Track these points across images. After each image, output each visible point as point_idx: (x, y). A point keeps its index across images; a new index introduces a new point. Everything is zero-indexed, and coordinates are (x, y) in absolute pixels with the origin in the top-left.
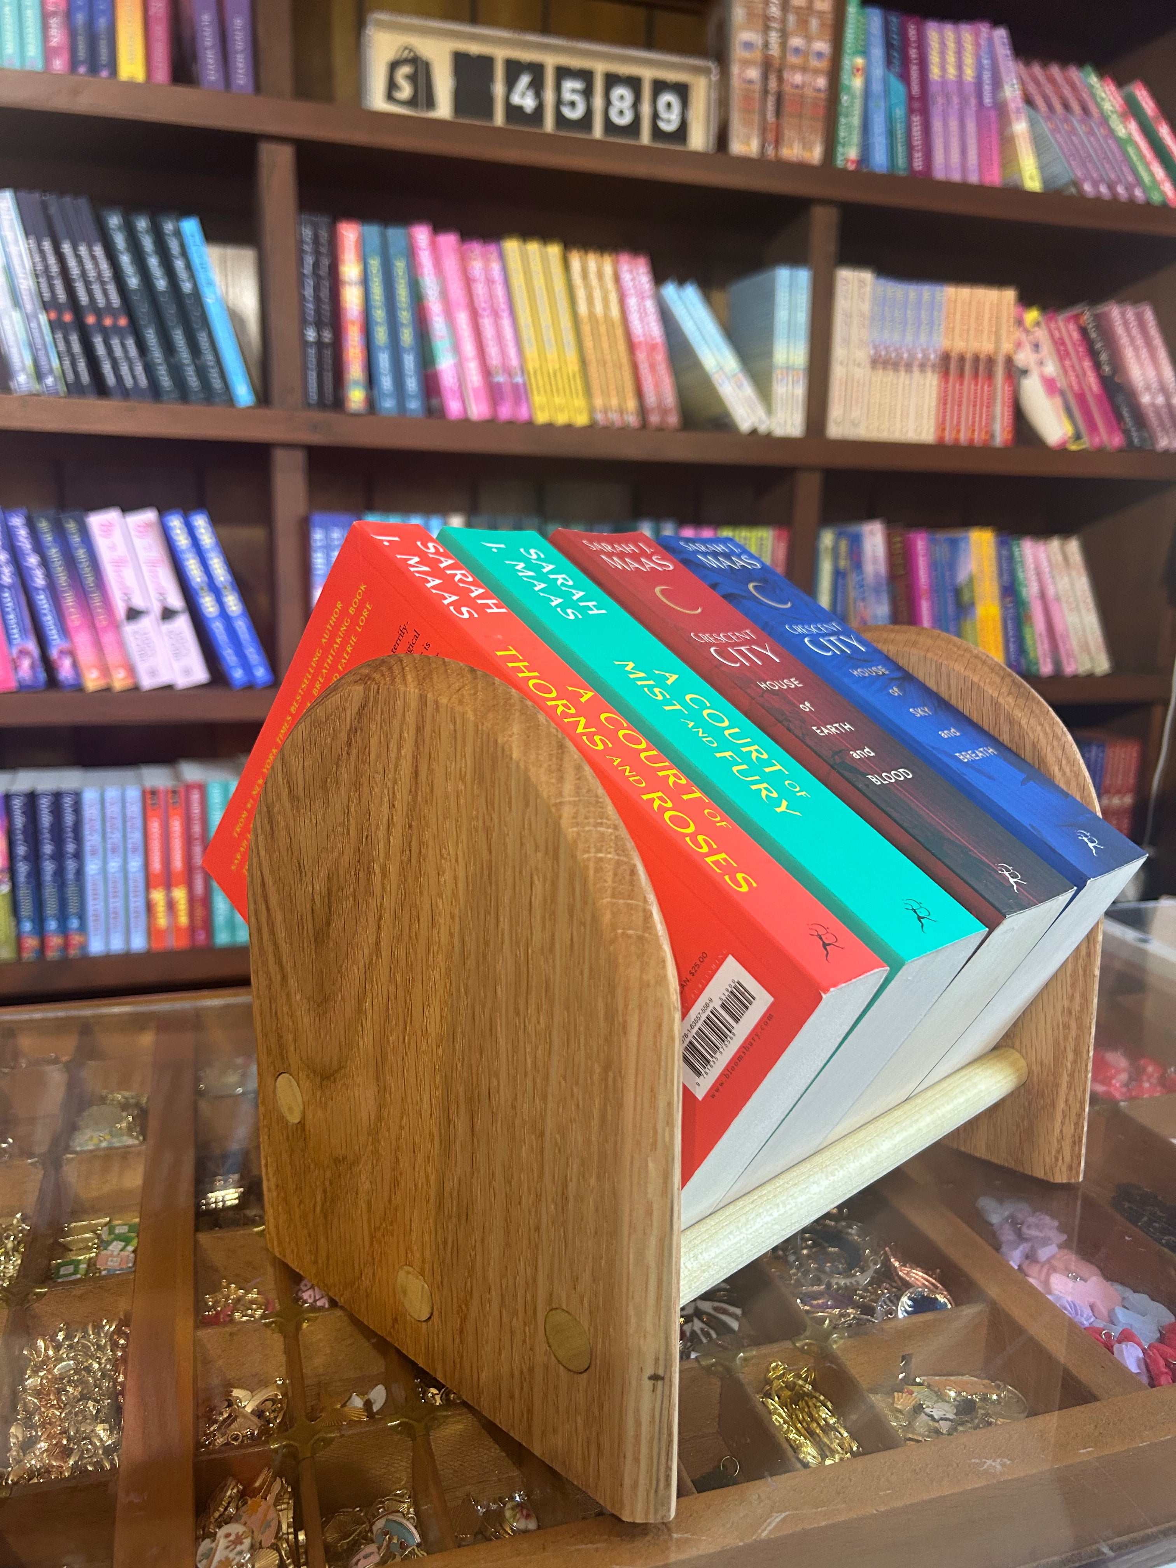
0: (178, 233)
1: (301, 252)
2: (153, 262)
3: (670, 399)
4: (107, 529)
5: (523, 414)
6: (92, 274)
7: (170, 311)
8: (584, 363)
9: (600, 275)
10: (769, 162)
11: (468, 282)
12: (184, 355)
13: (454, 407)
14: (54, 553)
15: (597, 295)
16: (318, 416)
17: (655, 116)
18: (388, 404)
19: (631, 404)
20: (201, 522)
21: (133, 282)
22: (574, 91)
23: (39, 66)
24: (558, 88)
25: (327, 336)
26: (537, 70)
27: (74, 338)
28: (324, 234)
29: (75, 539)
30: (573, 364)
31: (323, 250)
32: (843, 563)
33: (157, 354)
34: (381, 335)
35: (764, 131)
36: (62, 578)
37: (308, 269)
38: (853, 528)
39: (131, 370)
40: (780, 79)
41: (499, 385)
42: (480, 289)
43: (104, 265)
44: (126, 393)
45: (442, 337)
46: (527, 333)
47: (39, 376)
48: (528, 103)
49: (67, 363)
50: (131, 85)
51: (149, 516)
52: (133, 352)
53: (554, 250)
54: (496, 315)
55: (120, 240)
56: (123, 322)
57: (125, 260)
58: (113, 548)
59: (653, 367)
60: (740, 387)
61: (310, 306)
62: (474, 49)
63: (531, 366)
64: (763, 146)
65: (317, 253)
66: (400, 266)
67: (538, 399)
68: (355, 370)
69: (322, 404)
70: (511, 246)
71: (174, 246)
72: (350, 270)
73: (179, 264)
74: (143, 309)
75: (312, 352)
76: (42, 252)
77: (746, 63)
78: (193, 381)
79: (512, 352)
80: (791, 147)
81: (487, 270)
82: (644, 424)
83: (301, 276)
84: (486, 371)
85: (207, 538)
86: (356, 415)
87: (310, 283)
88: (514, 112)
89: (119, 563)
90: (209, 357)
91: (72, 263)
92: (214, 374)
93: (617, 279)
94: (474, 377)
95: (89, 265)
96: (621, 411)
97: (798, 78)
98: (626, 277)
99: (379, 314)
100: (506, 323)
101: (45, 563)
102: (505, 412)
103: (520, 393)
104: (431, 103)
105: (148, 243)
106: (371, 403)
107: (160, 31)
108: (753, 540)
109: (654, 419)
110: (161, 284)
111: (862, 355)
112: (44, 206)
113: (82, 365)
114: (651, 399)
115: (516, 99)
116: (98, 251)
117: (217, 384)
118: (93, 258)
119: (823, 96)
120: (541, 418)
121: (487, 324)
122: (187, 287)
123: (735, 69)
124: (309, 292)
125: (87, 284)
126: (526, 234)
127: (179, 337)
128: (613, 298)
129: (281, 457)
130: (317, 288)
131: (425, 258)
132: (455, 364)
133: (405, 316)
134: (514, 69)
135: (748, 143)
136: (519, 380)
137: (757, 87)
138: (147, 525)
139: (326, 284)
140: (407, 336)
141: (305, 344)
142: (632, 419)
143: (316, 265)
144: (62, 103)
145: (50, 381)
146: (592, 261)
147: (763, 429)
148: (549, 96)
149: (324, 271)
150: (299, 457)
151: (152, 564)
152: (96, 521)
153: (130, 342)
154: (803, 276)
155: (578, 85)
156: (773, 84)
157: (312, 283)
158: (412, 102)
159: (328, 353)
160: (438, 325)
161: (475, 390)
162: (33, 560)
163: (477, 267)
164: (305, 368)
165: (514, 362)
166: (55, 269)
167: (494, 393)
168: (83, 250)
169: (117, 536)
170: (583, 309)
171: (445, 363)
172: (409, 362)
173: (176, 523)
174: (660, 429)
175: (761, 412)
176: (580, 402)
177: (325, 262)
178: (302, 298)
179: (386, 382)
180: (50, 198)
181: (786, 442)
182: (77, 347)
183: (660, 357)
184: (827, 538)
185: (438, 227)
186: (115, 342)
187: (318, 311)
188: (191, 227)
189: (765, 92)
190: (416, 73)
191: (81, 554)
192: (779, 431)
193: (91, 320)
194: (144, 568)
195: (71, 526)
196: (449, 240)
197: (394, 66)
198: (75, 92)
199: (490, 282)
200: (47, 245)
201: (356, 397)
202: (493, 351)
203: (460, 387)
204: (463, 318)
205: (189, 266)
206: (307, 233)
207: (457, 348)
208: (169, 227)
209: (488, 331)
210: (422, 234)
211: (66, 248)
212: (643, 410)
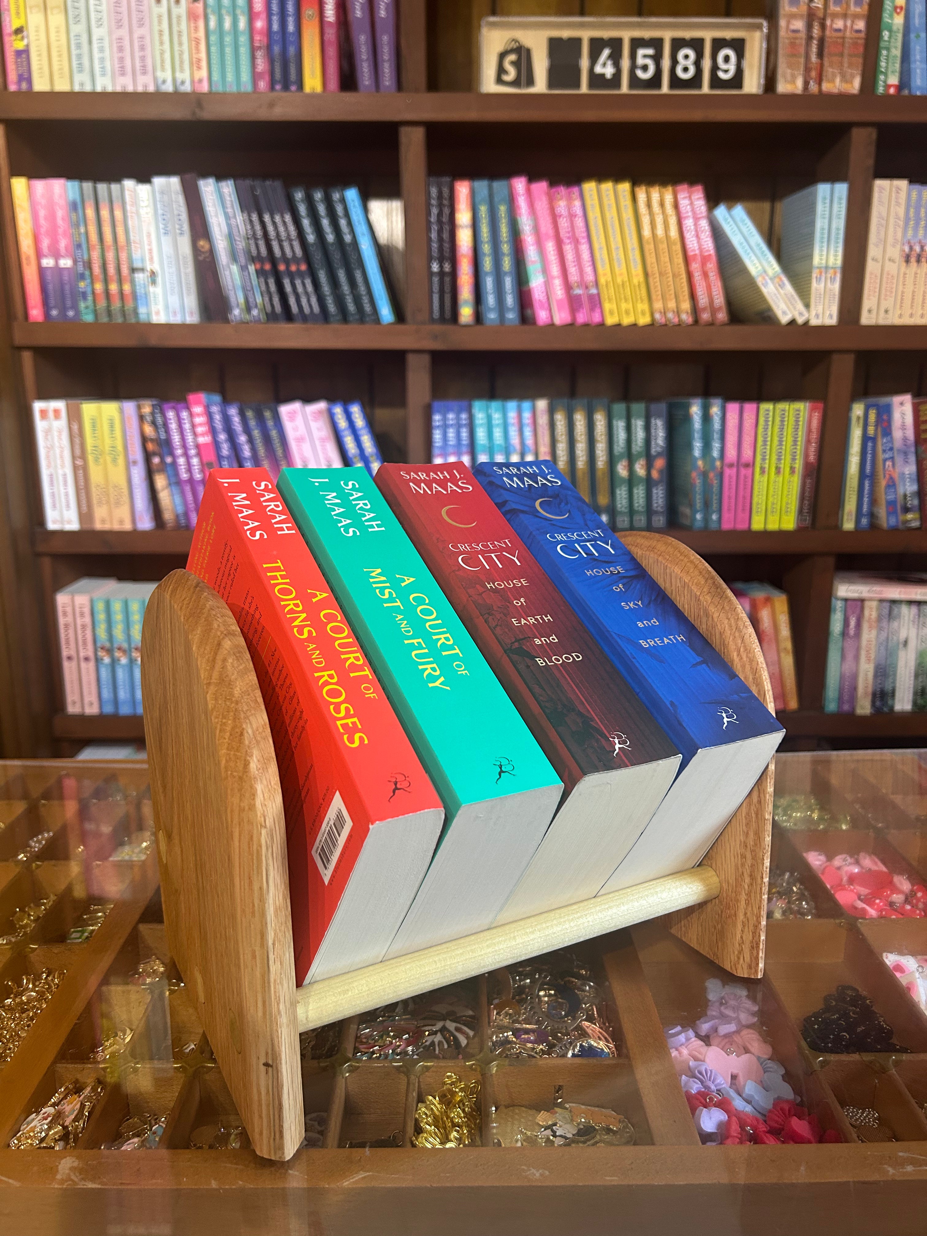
0: (343, 200)
1: (428, 205)
2: (325, 223)
3: (719, 300)
4: (292, 416)
5: (596, 318)
6: (283, 234)
7: (336, 256)
8: (646, 275)
9: (662, 204)
10: (812, 96)
11: (555, 218)
12: (346, 288)
13: (542, 316)
14: (256, 433)
15: (659, 220)
16: (438, 328)
17: (715, 68)
18: (492, 316)
19: (686, 305)
20: (356, 410)
21: (311, 238)
22: (645, 56)
23: (249, 88)
24: (633, 56)
25: (447, 267)
26: (615, 45)
27: (272, 282)
28: (446, 191)
29: (270, 423)
30: (638, 276)
31: (446, 202)
32: (871, 430)
33: (326, 289)
34: (487, 264)
35: (807, 70)
36: (261, 451)
37: (433, 219)
38: (883, 400)
39: (309, 300)
40: (823, 26)
41: (579, 297)
42: (563, 223)
43: (292, 228)
44: (305, 318)
45: (534, 262)
46: (601, 255)
47: (248, 309)
48: (609, 71)
49: (267, 299)
50: (313, 96)
51: (322, 405)
52: (310, 288)
53: (625, 187)
54: (576, 242)
55: (302, 209)
56: (303, 267)
57: (306, 223)
58: (296, 429)
59: (705, 275)
60: (782, 286)
61: (435, 245)
62: (566, 34)
63: (602, 281)
64: (806, 84)
65: (440, 206)
66: (503, 209)
67: (607, 306)
68: (466, 293)
69: (442, 319)
70: (590, 187)
71: (339, 209)
72: (463, 217)
73: (343, 222)
74: (317, 256)
75: (436, 279)
76: (251, 221)
77: (793, 16)
78: (351, 307)
79: (588, 270)
80: (833, 81)
81: (569, 207)
82: (696, 322)
83: (429, 223)
84: (568, 286)
85: (360, 422)
86: (466, 326)
87: (435, 228)
88: (596, 80)
89: (300, 440)
90: (362, 289)
91: (270, 228)
92: (365, 300)
93: (676, 206)
94: (559, 292)
95: (281, 229)
96: (678, 313)
97: (839, 24)
98: (684, 203)
99: (486, 248)
100: (584, 248)
101: (251, 441)
102: (581, 318)
103: (596, 302)
104: (530, 81)
105: (322, 209)
106: (478, 317)
107: (332, 52)
108: (791, 412)
109: (705, 316)
110: (330, 237)
111: (895, 252)
112: (253, 189)
113: (276, 300)
114: (703, 301)
115: (598, 69)
116: (288, 218)
117: (367, 308)
118: (284, 223)
119: (863, 35)
120: (610, 321)
121: (568, 249)
122: (348, 238)
123: (783, 23)
124: (434, 235)
125: (280, 241)
126: (600, 177)
127: (342, 275)
128: (673, 221)
129: (411, 359)
130: (440, 232)
131: (522, 202)
132: (545, 282)
133: (506, 248)
134: (597, 46)
135: (793, 82)
136: (594, 291)
137: (803, 35)
138: (320, 412)
139: (446, 228)
140: (507, 264)
141: (431, 274)
142: (687, 318)
143: (440, 214)
144: (264, 114)
145: (255, 312)
146: (655, 193)
147: (800, 320)
148: (625, 63)
149: (445, 219)
150: (426, 359)
151: (323, 440)
152: (285, 410)
153: (308, 282)
154: (842, 189)
155: (650, 52)
156: (816, 32)
157: (436, 228)
158: (516, 83)
159: (447, 279)
160: (531, 253)
161: (559, 302)
162: (242, 439)
163: (561, 206)
164: (431, 292)
165: (589, 277)
166: (259, 233)
167: (574, 303)
168: (278, 218)
169: (299, 421)
170: (647, 232)
171: (536, 282)
172: (508, 283)
173: (338, 410)
174: (711, 324)
175: (800, 306)
176: (643, 306)
177: (446, 211)
178: (430, 240)
179: (491, 300)
180: (257, 183)
181: (822, 329)
182: (273, 287)
183: (712, 266)
184: (858, 410)
185: (532, 178)
186: (298, 282)
187: (441, 249)
188: (352, 195)
189: (810, 38)
190: (519, 59)
191: (274, 433)
192: (814, 322)
193: (282, 267)
194: (318, 443)
195: (268, 414)
196: (541, 186)
197: (502, 56)
198: (271, 105)
199: (572, 216)
200: (255, 217)
201: (466, 313)
202: (573, 270)
203: (548, 299)
204: (550, 246)
205: (350, 224)
206: (434, 191)
207: (545, 270)
208: (336, 196)
209: (570, 256)
210: (520, 184)
211: (267, 218)
212: (695, 310)
